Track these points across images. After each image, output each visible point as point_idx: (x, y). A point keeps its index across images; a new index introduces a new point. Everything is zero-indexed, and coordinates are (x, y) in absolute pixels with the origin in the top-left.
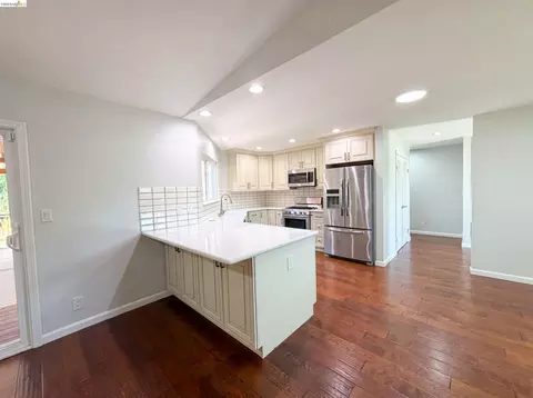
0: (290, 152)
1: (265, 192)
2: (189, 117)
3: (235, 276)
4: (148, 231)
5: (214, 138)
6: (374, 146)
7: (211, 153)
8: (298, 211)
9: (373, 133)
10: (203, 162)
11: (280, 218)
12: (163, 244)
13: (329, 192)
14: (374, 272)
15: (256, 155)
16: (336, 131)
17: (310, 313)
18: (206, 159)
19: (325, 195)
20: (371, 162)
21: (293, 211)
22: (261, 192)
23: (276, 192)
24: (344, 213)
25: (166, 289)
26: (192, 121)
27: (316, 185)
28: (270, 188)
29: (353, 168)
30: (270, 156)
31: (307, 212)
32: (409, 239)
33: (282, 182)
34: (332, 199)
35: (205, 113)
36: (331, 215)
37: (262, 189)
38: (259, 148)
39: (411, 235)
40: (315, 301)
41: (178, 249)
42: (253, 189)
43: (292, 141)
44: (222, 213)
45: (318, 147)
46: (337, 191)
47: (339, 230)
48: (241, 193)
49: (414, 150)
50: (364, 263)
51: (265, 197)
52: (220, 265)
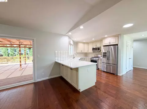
0: (93, 42)
1: (86, 53)
2: (67, 34)
3: (74, 72)
4: (57, 61)
5: (73, 39)
6: (118, 40)
7: (72, 43)
8: (95, 58)
9: (118, 36)
10: (70, 45)
11: (90, 60)
12: (60, 64)
13: (104, 53)
14: (117, 77)
15: (84, 43)
16: (106, 36)
17: (94, 84)
18: (71, 44)
19: (103, 54)
20: (117, 45)
21: (93, 58)
22: (85, 53)
23: (89, 53)
24: (108, 59)
25: (60, 74)
26: (67, 36)
27: (100, 51)
28: (87, 52)
29: (112, 46)
30: (88, 43)
31: (97, 58)
32: (132, 69)
33: (91, 50)
34: (105, 55)
35: (70, 33)
36: (105, 60)
37: (85, 52)
38: (84, 41)
39: (133, 68)
40: (96, 81)
41: (63, 65)
42: (82, 52)
43: (93, 39)
44: (74, 58)
45: (101, 41)
46: (106, 53)
47: (107, 64)
48: (79, 53)
49: (135, 41)
50: (114, 74)
51: (86, 54)
52: (71, 69)
